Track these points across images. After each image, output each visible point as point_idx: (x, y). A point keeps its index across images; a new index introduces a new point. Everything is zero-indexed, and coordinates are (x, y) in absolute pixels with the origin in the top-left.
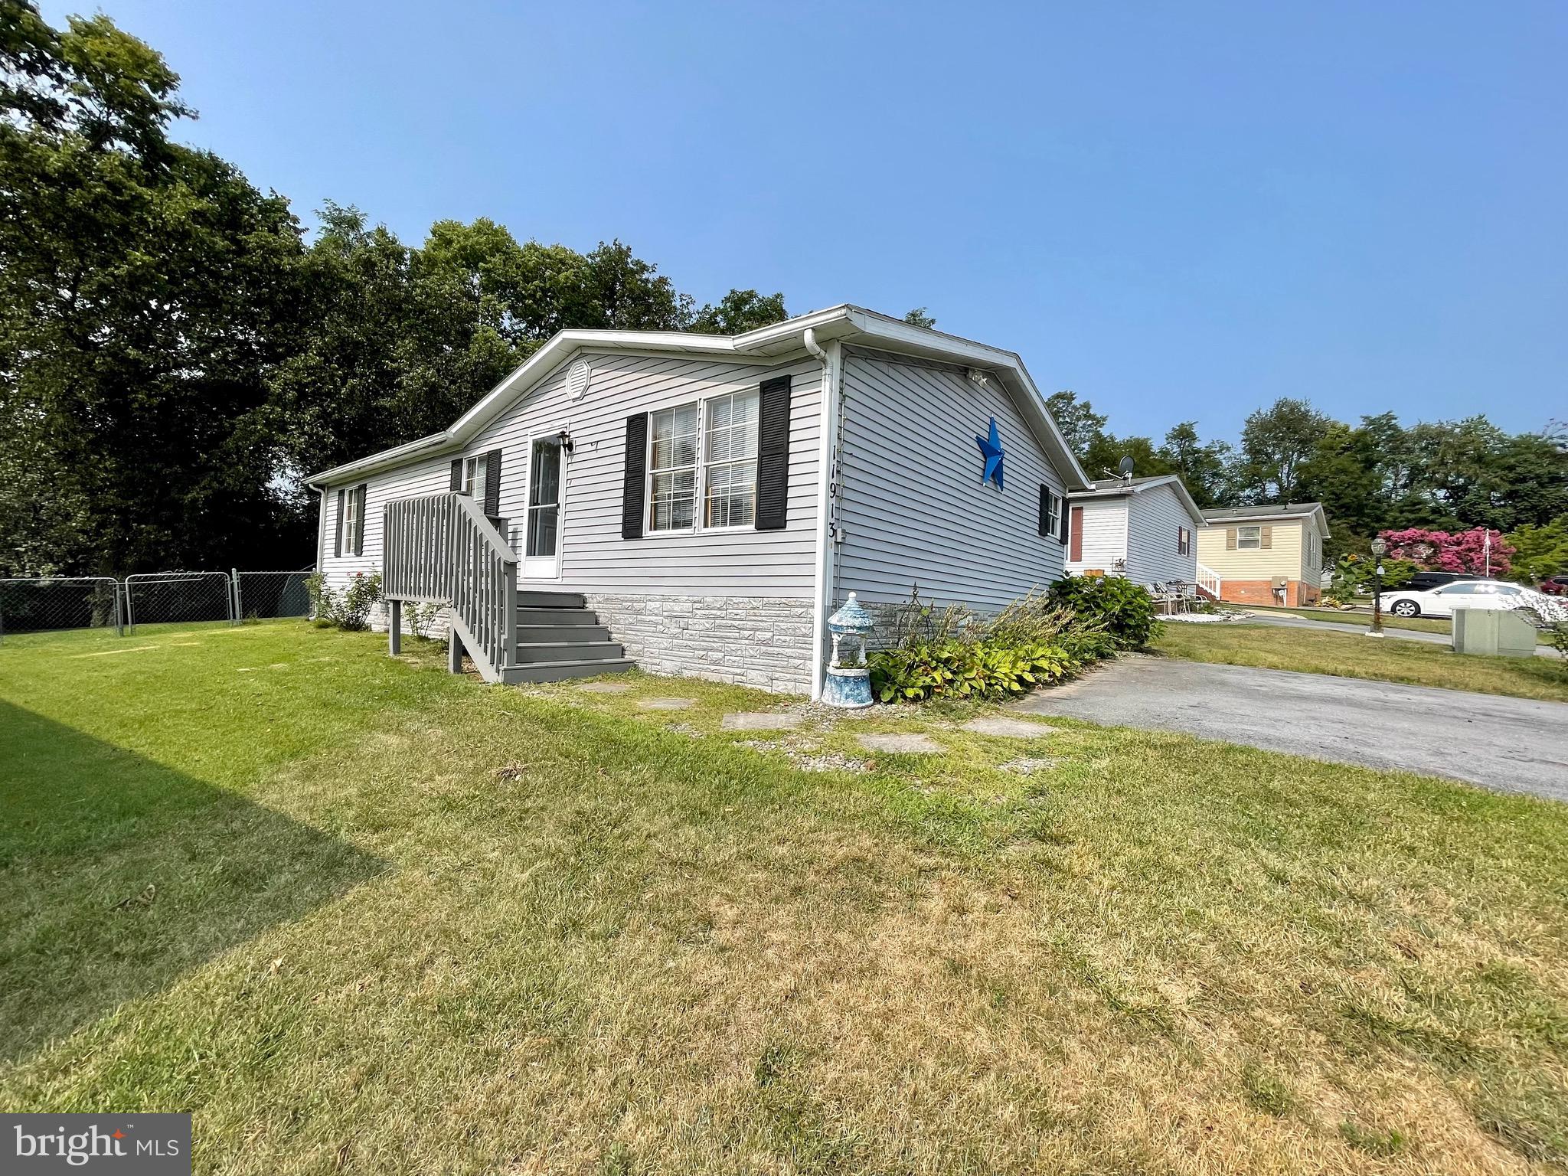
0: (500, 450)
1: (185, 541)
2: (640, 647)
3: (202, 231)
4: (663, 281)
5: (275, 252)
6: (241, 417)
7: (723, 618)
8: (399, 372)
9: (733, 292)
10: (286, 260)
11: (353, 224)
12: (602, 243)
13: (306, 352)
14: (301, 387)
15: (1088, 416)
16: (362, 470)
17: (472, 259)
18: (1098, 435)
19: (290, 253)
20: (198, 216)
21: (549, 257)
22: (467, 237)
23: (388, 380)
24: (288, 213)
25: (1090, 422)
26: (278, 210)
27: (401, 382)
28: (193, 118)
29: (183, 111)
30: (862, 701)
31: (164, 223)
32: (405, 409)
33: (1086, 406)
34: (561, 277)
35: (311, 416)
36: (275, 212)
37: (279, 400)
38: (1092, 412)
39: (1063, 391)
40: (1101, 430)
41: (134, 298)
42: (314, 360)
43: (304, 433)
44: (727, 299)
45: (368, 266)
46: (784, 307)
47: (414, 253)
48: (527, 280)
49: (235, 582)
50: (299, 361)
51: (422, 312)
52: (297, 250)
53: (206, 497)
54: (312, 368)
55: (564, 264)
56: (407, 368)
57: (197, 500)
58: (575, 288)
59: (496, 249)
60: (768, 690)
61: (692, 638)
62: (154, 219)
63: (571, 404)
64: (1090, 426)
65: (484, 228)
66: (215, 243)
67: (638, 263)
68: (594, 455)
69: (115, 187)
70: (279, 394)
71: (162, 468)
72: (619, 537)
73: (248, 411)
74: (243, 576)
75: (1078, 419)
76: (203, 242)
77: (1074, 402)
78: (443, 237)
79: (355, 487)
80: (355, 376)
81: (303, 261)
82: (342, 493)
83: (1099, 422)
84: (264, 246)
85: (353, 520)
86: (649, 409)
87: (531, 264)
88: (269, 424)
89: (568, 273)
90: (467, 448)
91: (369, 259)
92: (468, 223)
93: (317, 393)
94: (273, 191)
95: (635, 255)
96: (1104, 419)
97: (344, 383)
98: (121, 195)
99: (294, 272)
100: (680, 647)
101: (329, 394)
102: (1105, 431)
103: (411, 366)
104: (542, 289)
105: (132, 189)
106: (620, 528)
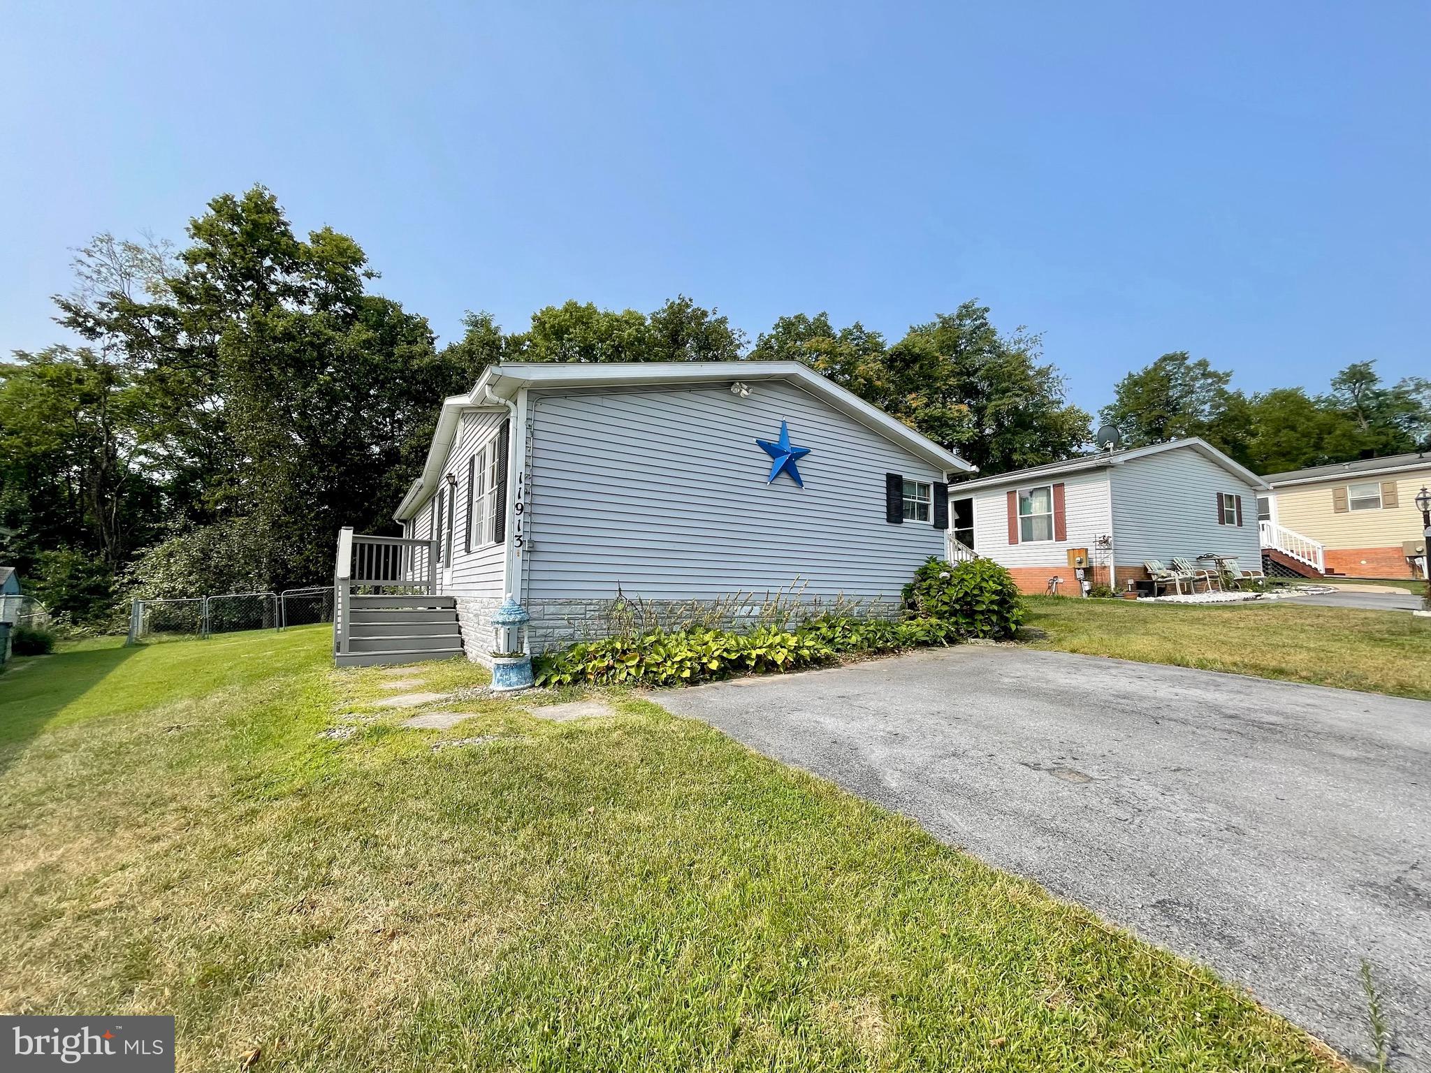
4: (723, 321)
9: (781, 318)
15: (1205, 375)
18: (1221, 393)
20: (366, 343)
22: (556, 317)
24: (427, 328)
25: (1210, 381)
26: (421, 327)
28: (381, 277)
29: (374, 274)
30: (510, 685)
31: (343, 353)
33: (1203, 364)
34: (625, 335)
36: (417, 330)
38: (1210, 369)
39: (1170, 352)
40: (1226, 387)
44: (777, 326)
46: (829, 323)
48: (600, 341)
52: (428, 353)
59: (578, 321)
62: (337, 351)
64: (1211, 384)
65: (571, 308)
75: (1194, 379)
77: (1188, 362)
78: (540, 323)
79: (413, 520)
83: (1221, 378)
87: (603, 328)
89: (631, 329)
92: (558, 305)
94: (421, 315)
96: (1228, 375)
98: (320, 339)
102: (1230, 388)
104: (613, 346)
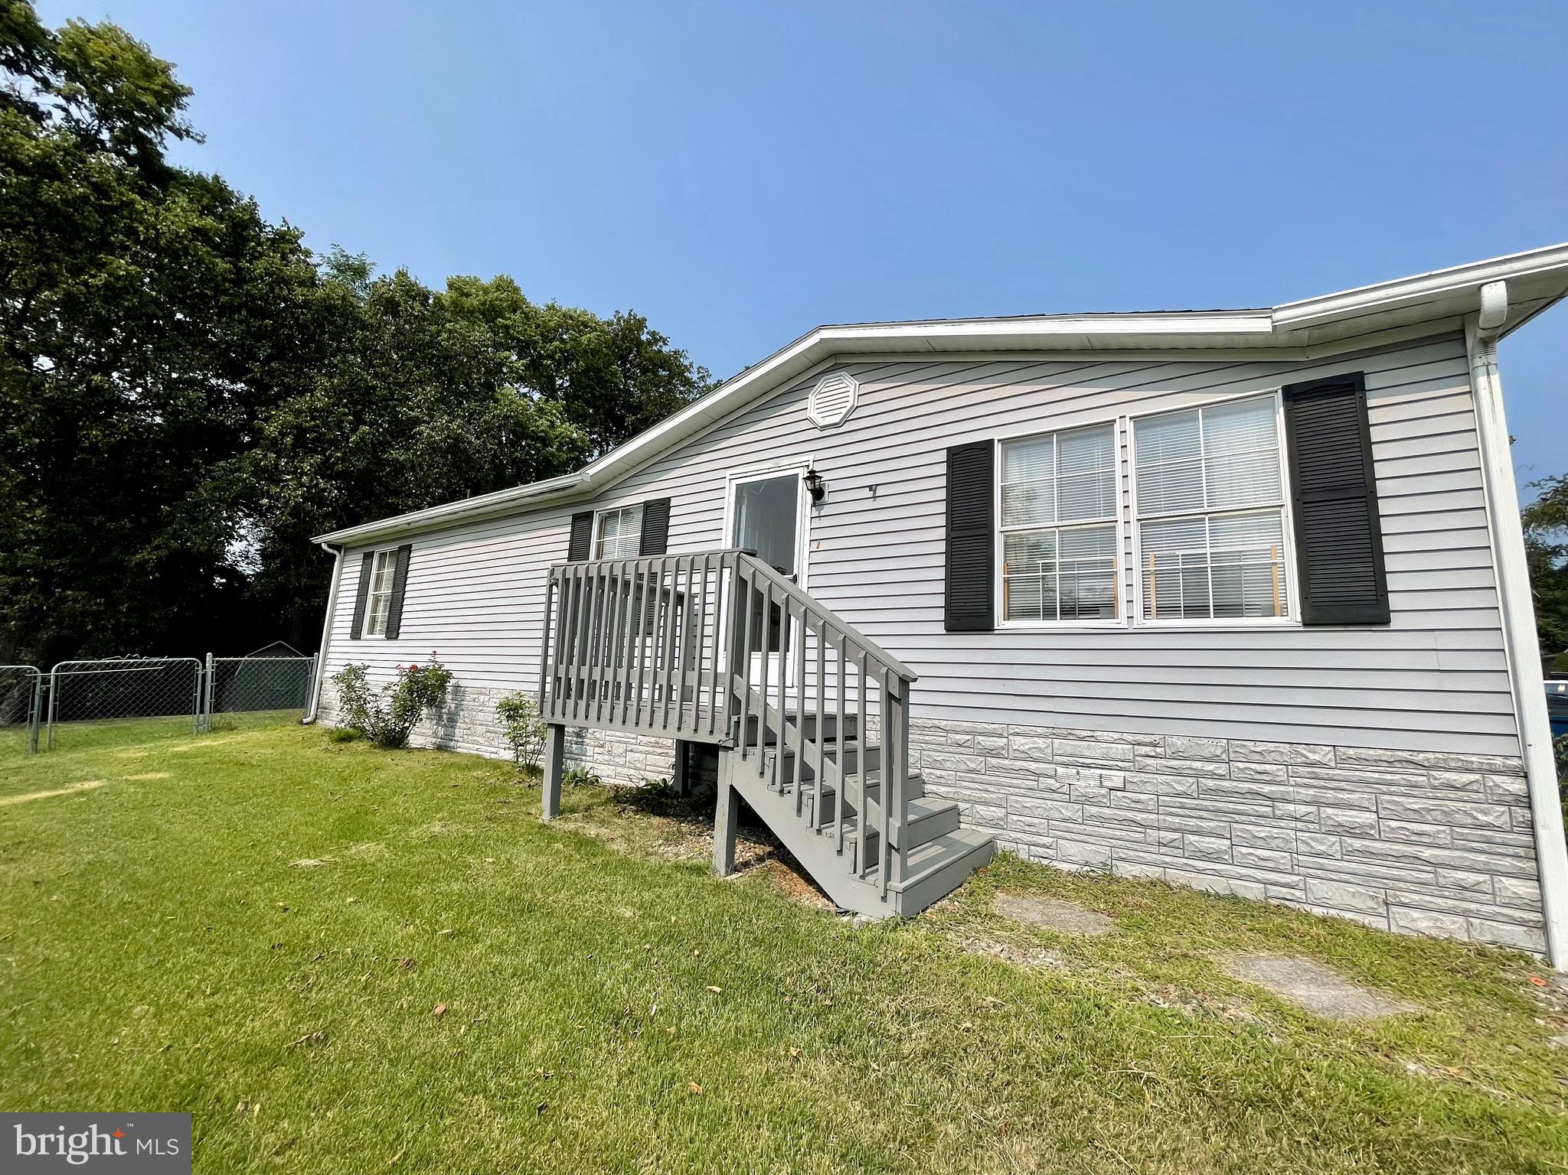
0: (669, 499)
1: (121, 612)
2: (1000, 813)
3: (202, 249)
4: (679, 353)
5: (287, 281)
6: (222, 463)
7: (1221, 777)
8: (417, 421)
10: (299, 290)
11: (360, 272)
12: (618, 312)
13: (312, 392)
14: (300, 432)
16: (412, 526)
17: (490, 313)
19: (302, 284)
20: (200, 233)
21: (571, 318)
22: (486, 292)
23: (403, 430)
24: (299, 246)
26: (289, 242)
27: (420, 433)
28: (199, 141)
29: (188, 133)
31: (158, 236)
32: (420, 465)
34: (584, 339)
35: (311, 465)
36: (286, 242)
37: (274, 444)
41: (108, 311)
42: (321, 400)
43: (302, 485)
45: (391, 306)
47: (438, 299)
48: (547, 340)
49: (209, 670)
50: (302, 403)
51: (447, 358)
52: (311, 282)
53: (159, 559)
54: (316, 410)
55: (586, 327)
56: (426, 418)
57: (147, 561)
58: (595, 352)
59: (515, 307)
60: (1381, 924)
61: (1137, 806)
62: (147, 229)
63: (817, 433)
65: (504, 285)
66: (215, 265)
67: (653, 334)
68: (870, 504)
69: (101, 189)
70: (275, 438)
71: (105, 522)
72: (940, 628)
73: (234, 456)
74: (221, 663)
76: (200, 262)
78: (460, 289)
79: (394, 547)
80: (364, 423)
81: (320, 293)
82: (369, 556)
84: (274, 273)
85: (386, 590)
86: (996, 435)
87: (552, 324)
88: (258, 472)
89: (592, 335)
90: (600, 498)
91: (393, 297)
92: (486, 280)
93: (320, 439)
94: (284, 221)
95: (650, 326)
97: (354, 430)
98: (109, 199)
99: (306, 304)
100: (1103, 820)
101: (334, 442)
103: (432, 417)
105: (121, 194)
106: (940, 615)
